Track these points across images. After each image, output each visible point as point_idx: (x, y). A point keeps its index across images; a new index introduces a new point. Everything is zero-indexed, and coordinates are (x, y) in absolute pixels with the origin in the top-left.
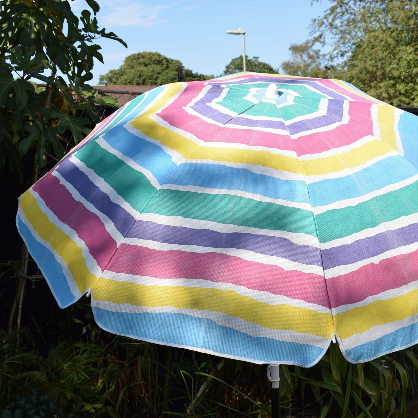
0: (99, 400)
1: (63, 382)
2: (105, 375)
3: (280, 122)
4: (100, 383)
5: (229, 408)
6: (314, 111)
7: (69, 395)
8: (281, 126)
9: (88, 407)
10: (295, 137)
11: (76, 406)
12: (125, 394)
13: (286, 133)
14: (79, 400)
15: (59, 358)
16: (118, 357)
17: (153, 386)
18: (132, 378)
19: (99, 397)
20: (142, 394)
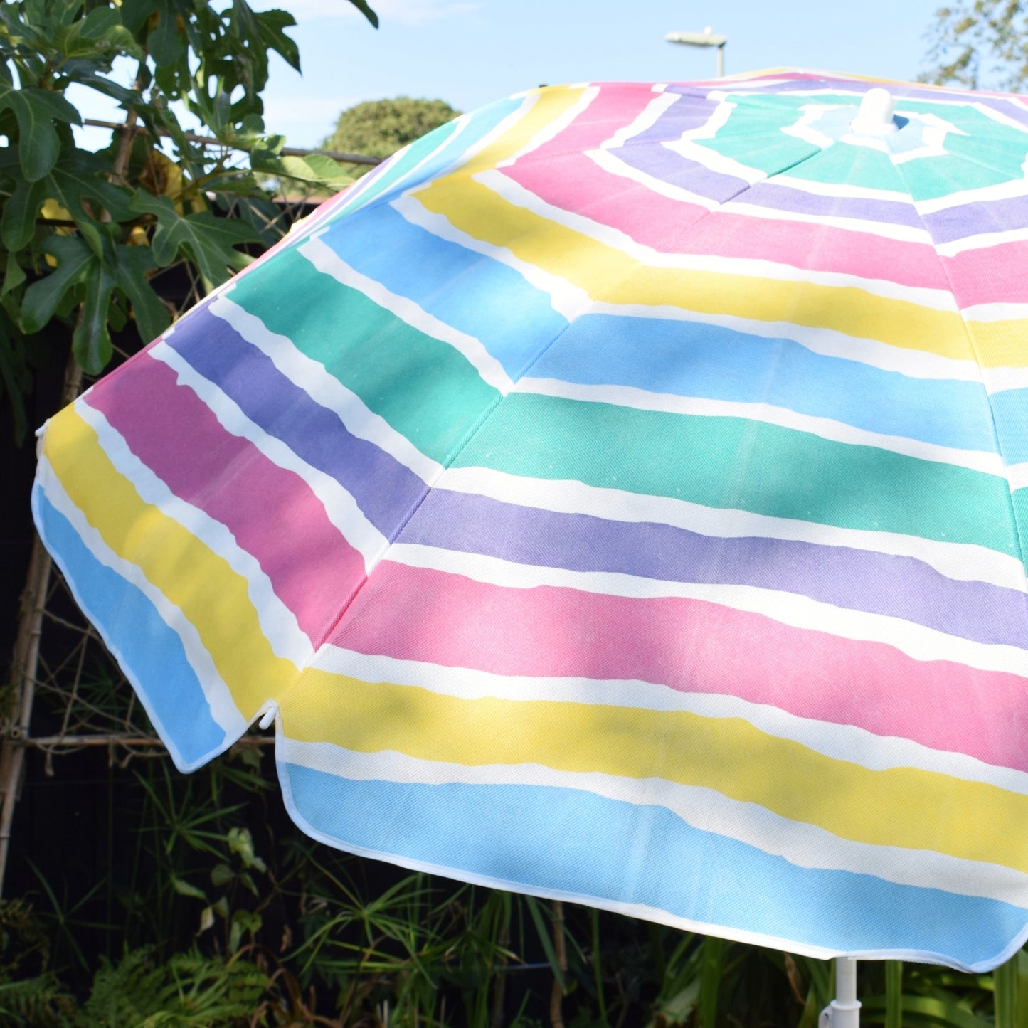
3: (900, 204)
6: (1010, 179)
8: (905, 215)
10: (949, 250)
13: (921, 236)
15: (125, 1000)
16: (314, 1002)
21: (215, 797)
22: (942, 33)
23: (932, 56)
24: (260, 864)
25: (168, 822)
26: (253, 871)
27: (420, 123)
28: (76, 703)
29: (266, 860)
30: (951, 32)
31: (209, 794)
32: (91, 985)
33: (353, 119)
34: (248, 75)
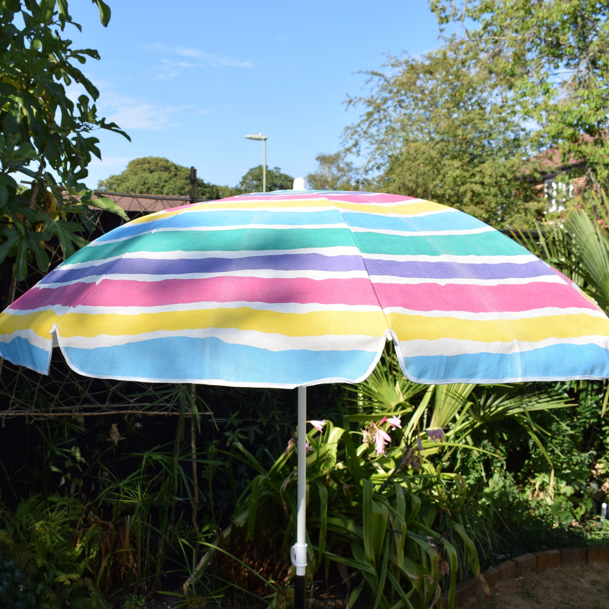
0: (76, 569)
1: (33, 544)
2: (85, 538)
4: (78, 548)
5: (236, 586)
7: (40, 562)
9: (63, 578)
11: (48, 576)
12: (108, 563)
14: (53, 568)
15: (30, 514)
16: (102, 515)
17: (143, 554)
18: (117, 543)
19: (76, 565)
20: (129, 563)
21: (66, 435)
22: (346, 136)
23: (342, 144)
24: (83, 460)
25: (48, 445)
26: (81, 463)
27: (157, 166)
28: (14, 399)
29: (85, 459)
30: (349, 135)
31: (64, 434)
32: (17, 508)
33: (133, 165)
34: (82, 162)
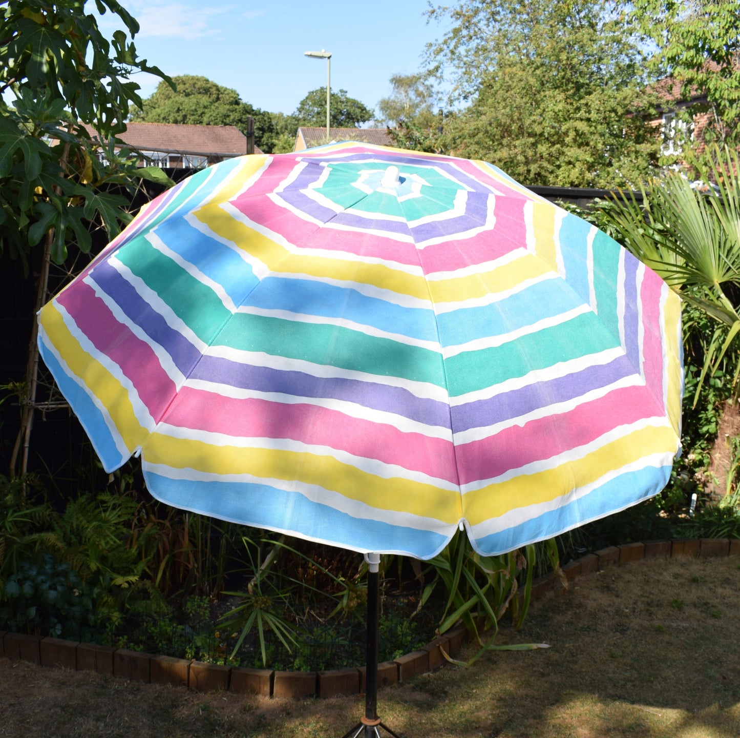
0: (133, 571)
1: (85, 547)
2: (141, 539)
4: (134, 549)
5: (304, 585)
7: (94, 565)
9: (120, 580)
10: (421, 246)
11: (103, 579)
12: (167, 564)
14: (108, 570)
16: (157, 514)
17: (204, 554)
18: (175, 542)
19: (132, 567)
20: (189, 563)
32: (65, 509)
